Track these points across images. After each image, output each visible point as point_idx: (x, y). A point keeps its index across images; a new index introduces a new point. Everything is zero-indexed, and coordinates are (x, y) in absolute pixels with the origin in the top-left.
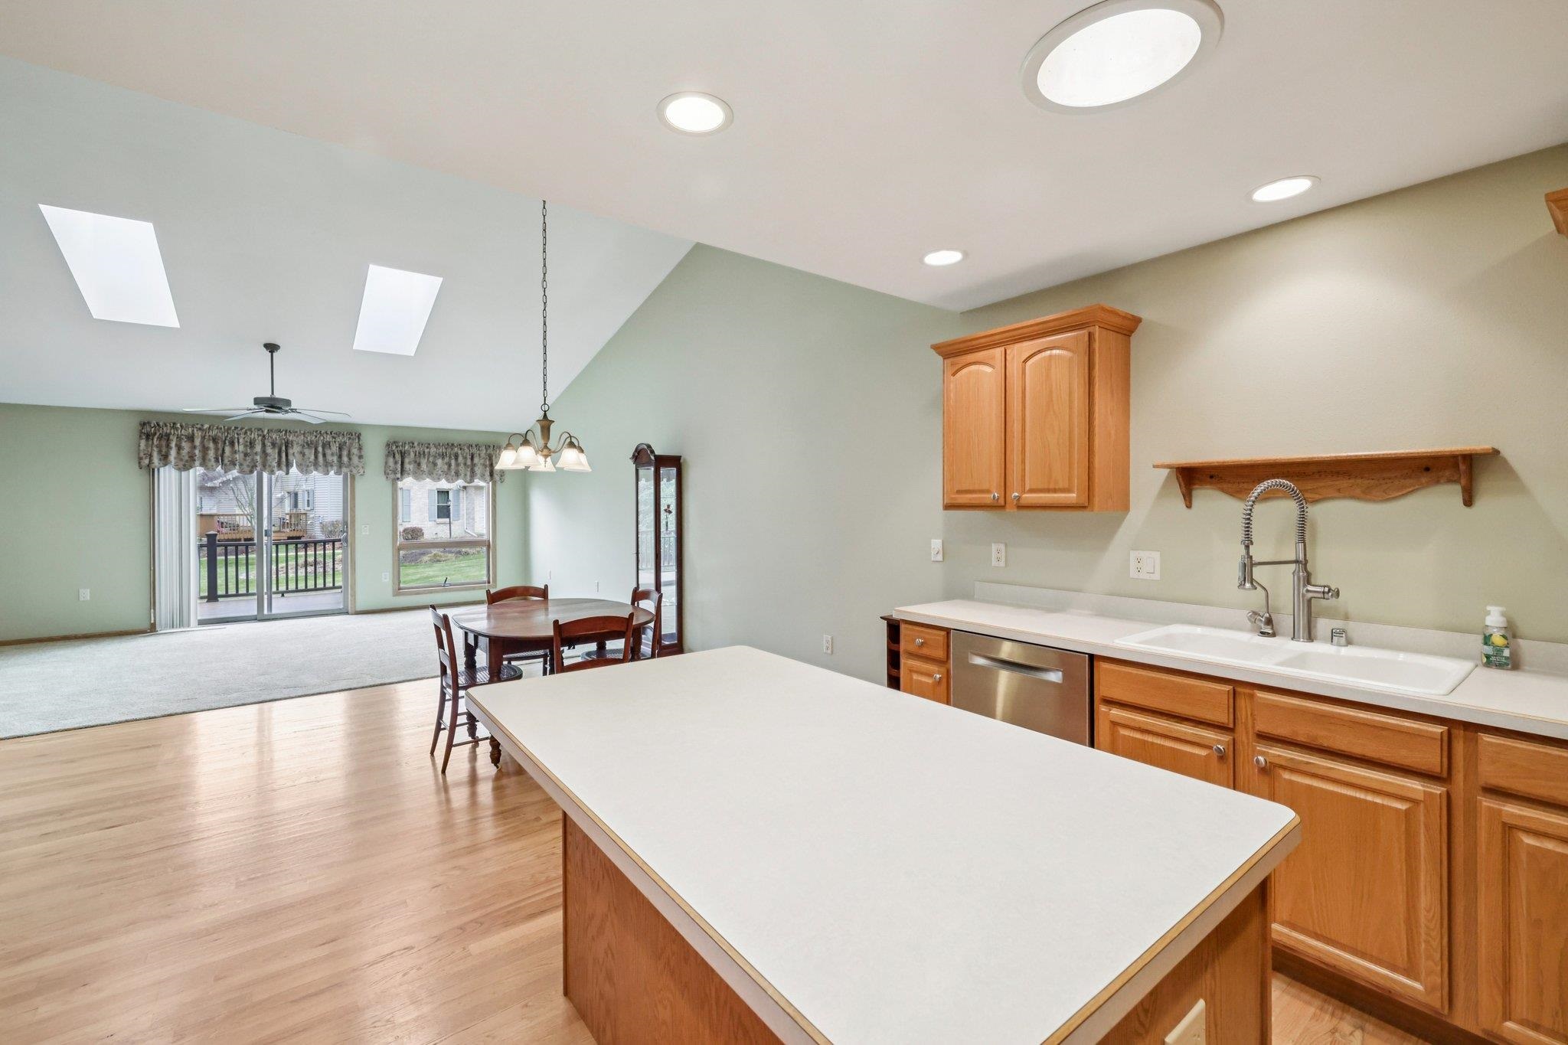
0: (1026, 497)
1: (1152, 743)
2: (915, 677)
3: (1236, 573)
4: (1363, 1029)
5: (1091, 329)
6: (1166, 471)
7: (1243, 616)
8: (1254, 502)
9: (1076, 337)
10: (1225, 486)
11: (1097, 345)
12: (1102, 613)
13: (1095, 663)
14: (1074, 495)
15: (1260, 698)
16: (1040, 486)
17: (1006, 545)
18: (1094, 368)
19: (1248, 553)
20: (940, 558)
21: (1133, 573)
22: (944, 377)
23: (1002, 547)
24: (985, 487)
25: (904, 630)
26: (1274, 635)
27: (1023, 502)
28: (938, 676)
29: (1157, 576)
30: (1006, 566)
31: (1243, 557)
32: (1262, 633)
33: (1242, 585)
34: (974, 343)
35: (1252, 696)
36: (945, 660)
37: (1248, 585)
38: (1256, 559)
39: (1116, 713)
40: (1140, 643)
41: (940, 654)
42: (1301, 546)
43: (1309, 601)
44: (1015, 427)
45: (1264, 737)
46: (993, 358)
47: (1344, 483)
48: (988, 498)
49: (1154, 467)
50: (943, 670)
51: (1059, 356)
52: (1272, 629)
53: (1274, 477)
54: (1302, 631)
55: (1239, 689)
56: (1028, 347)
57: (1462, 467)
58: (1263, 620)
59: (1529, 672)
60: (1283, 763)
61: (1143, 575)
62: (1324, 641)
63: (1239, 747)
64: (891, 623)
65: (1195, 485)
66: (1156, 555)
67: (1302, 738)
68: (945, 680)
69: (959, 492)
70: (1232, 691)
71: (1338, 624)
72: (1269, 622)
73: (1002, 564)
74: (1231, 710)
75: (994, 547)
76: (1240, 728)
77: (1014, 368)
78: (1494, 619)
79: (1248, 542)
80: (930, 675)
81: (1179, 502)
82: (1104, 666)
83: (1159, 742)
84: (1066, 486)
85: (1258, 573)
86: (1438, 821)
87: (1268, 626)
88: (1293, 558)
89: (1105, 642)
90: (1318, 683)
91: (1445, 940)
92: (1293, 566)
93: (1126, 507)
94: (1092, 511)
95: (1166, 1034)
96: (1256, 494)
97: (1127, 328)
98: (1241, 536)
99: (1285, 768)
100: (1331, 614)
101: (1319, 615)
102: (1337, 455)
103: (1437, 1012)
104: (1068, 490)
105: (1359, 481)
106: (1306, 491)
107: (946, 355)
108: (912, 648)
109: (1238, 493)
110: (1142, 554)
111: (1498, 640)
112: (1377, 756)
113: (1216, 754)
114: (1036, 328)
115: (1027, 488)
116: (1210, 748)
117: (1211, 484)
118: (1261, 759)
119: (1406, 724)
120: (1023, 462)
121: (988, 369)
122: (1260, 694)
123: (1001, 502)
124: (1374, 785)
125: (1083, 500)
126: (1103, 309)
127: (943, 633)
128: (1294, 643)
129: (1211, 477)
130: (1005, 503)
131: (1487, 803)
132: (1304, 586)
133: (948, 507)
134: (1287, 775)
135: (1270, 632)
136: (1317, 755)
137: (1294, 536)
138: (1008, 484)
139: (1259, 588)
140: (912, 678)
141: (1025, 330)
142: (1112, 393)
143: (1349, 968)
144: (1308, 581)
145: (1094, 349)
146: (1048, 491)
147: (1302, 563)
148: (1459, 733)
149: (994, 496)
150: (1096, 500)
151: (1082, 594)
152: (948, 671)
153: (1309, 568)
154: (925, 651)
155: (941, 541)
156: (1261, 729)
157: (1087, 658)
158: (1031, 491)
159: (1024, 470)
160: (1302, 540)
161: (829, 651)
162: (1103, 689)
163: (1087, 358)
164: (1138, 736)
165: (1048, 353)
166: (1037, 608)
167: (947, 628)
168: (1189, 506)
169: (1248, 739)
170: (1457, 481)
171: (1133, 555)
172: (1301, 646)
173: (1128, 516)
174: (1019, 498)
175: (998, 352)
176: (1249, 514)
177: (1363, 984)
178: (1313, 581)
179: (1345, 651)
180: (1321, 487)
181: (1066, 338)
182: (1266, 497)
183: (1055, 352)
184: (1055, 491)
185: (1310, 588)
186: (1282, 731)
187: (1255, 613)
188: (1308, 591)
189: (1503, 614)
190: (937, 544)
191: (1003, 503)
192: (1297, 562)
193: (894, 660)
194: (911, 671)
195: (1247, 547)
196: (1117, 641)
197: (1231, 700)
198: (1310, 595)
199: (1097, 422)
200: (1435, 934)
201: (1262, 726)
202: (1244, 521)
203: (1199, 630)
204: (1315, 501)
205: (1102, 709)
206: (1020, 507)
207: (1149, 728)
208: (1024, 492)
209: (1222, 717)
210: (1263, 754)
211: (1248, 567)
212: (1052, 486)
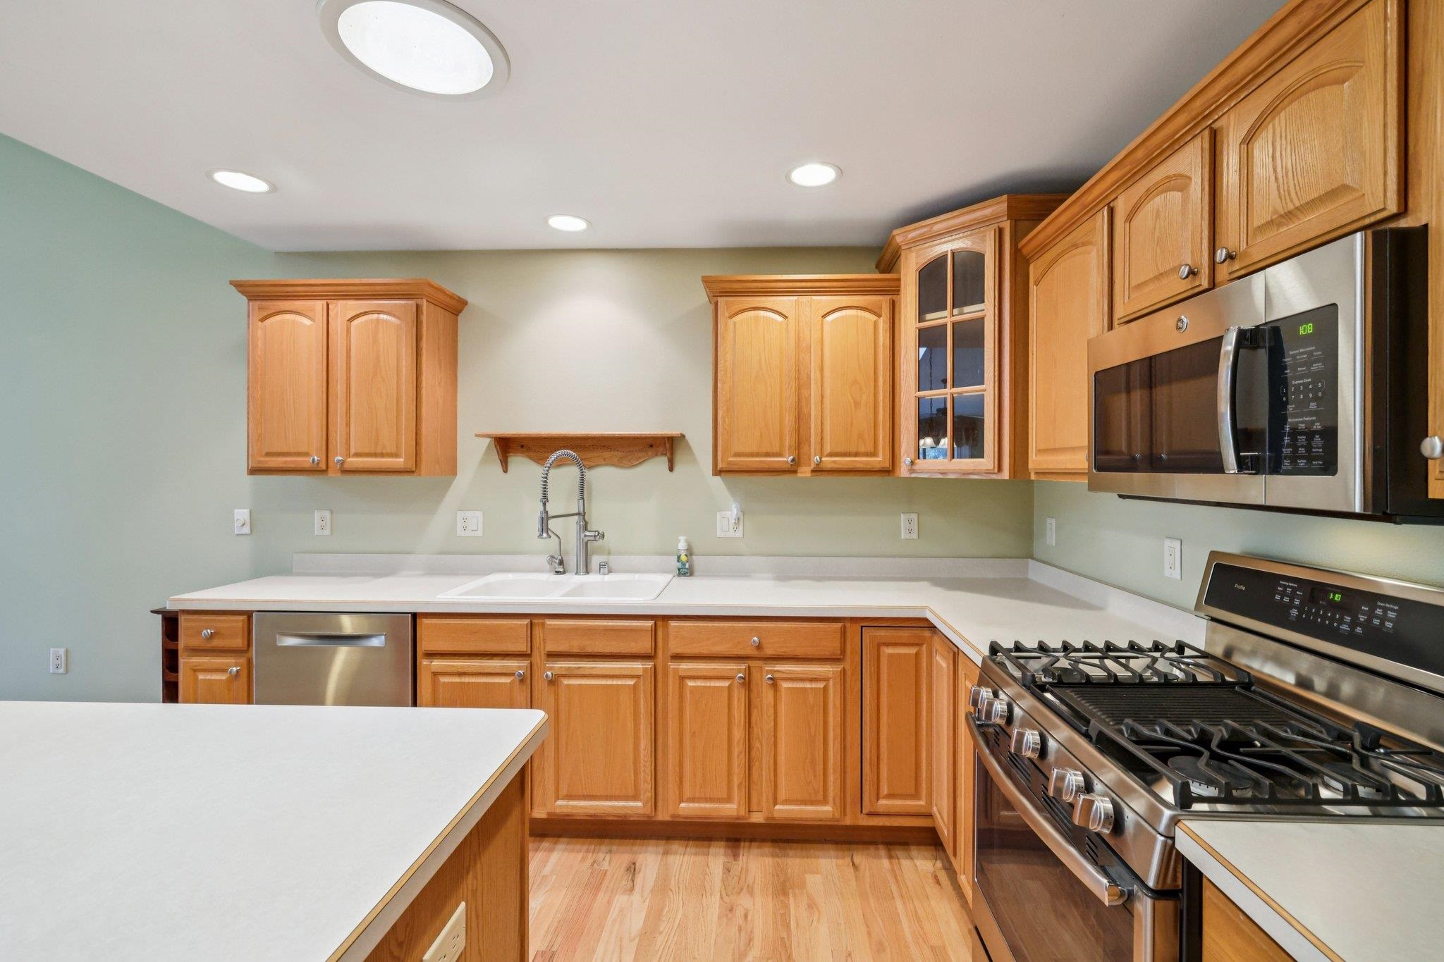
0: (351, 462)
1: (469, 683)
2: (201, 676)
3: (536, 525)
4: (610, 851)
5: (419, 301)
6: (488, 440)
7: (543, 560)
8: (549, 467)
9: (404, 306)
10: (531, 454)
11: (424, 318)
12: (432, 571)
13: (418, 621)
14: (402, 460)
15: (550, 625)
16: (366, 451)
17: (332, 512)
18: (421, 339)
19: (545, 509)
20: (246, 530)
21: (460, 532)
22: (249, 320)
23: (327, 514)
24: (303, 449)
25: (183, 622)
26: (564, 573)
27: (347, 466)
28: (235, 669)
29: (480, 534)
30: (332, 534)
31: (542, 513)
32: (556, 572)
33: (541, 535)
34: (289, 289)
35: (543, 624)
36: (246, 648)
37: (545, 535)
38: (550, 514)
39: (437, 664)
40: (460, 595)
41: (239, 642)
42: (581, 501)
43: (587, 543)
44: (339, 388)
45: (553, 656)
46: (313, 310)
47: (607, 454)
48: (306, 462)
49: (476, 436)
50: (243, 660)
51: (386, 322)
52: (563, 568)
53: (561, 449)
54: (582, 567)
55: (535, 621)
56: (353, 306)
57: (668, 445)
58: (557, 561)
59: (699, 576)
60: (564, 673)
61: (469, 533)
62: (596, 573)
63: (535, 668)
64: (168, 616)
65: (510, 452)
66: (479, 514)
67: (575, 650)
68: (244, 674)
69: (268, 454)
70: (529, 624)
71: (602, 558)
72: (561, 563)
73: (327, 532)
74: (529, 639)
75: (317, 515)
76: (535, 653)
77: (338, 325)
78: (682, 545)
79: (545, 500)
80: (223, 670)
81: (498, 467)
82: (426, 622)
83: (474, 681)
84: (394, 451)
85: (552, 524)
86: (649, 687)
87: (560, 566)
88: (576, 511)
89: (426, 599)
90: (587, 606)
91: (653, 767)
92: (576, 518)
93: (453, 471)
94: (420, 475)
95: (424, 953)
96: (550, 462)
97: (455, 307)
98: (540, 496)
99: (564, 676)
100: (600, 551)
101: (593, 554)
102: (603, 433)
103: (649, 817)
104: (396, 455)
105: (616, 453)
106: (585, 459)
107: (250, 296)
108: (195, 643)
109: (540, 460)
110: (468, 514)
111: (684, 558)
112: (618, 651)
113: (518, 679)
114: (361, 288)
115: (353, 451)
116: (513, 674)
117: (522, 452)
118: (549, 673)
119: (634, 624)
120: (348, 424)
121: (307, 322)
122: (549, 622)
123: (323, 466)
124: (617, 673)
125: (411, 465)
126: (430, 285)
127: (244, 617)
128: (577, 577)
129: (522, 446)
130: (327, 468)
131: (673, 665)
132: (584, 532)
133: (253, 471)
134: (566, 681)
135: (562, 570)
136: (586, 660)
137: (577, 495)
138: (330, 447)
139: (553, 537)
140: (196, 679)
141: (351, 288)
142: (440, 367)
143: (602, 812)
144: (586, 529)
145: (421, 322)
146: (375, 455)
147: (582, 514)
148: (660, 623)
149: (313, 460)
150: (424, 466)
151: (413, 556)
152: (249, 661)
153: (587, 519)
154: (216, 643)
155: (249, 510)
156: (550, 650)
157: (410, 618)
158: (357, 455)
159: (348, 434)
160: (582, 497)
161: (61, 670)
162: (425, 645)
163: (414, 329)
164: (456, 680)
165: (375, 316)
166: (367, 575)
167: (248, 611)
168: (505, 471)
169: (541, 659)
170: (665, 455)
171: (460, 515)
172: (582, 578)
173: (455, 481)
174: (343, 463)
175: (319, 305)
176: (546, 478)
177: (611, 818)
178: (589, 528)
179: (608, 578)
180: (594, 457)
181: (395, 305)
182: (560, 463)
183: (382, 316)
184: (382, 455)
185: (587, 533)
186: (563, 647)
187: (552, 557)
188: (585, 536)
189: (686, 541)
190: (242, 514)
191: (324, 468)
192: (578, 514)
193: (171, 661)
194: (195, 671)
195: (544, 504)
196: (438, 597)
197: (529, 631)
198: (587, 539)
199: (424, 392)
200: (648, 764)
201: (551, 647)
202: (542, 483)
203: (510, 576)
204: (590, 468)
205: (424, 663)
206: (346, 472)
207: (466, 670)
208: (349, 456)
209: (522, 647)
210: (550, 669)
211: (545, 519)
212: (379, 451)
